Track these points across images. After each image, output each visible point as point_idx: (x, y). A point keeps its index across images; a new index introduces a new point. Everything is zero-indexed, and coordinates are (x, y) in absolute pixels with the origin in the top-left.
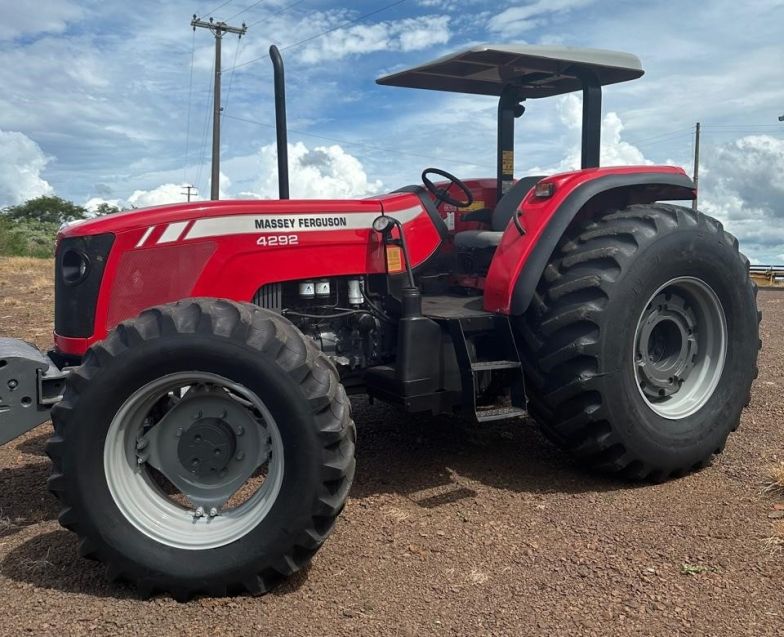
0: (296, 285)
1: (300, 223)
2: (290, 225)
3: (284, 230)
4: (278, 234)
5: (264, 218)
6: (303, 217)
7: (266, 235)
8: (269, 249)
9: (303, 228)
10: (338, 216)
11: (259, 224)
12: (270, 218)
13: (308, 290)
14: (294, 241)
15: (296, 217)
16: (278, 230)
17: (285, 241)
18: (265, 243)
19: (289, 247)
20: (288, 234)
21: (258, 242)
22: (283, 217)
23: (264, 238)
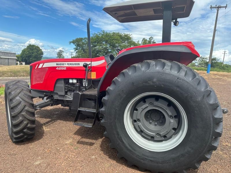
0: (68, 79)
1: (67, 64)
2: (64, 65)
3: (63, 66)
4: (61, 67)
5: (58, 63)
6: (68, 63)
7: (59, 67)
8: (59, 70)
9: (68, 66)
10: (78, 63)
11: (57, 64)
12: (60, 63)
13: (71, 81)
14: (65, 69)
15: (66, 63)
16: (61, 66)
17: (63, 69)
18: (58, 69)
19: (64, 70)
20: (64, 67)
21: (57, 69)
22: (63, 63)
23: (58, 68)
